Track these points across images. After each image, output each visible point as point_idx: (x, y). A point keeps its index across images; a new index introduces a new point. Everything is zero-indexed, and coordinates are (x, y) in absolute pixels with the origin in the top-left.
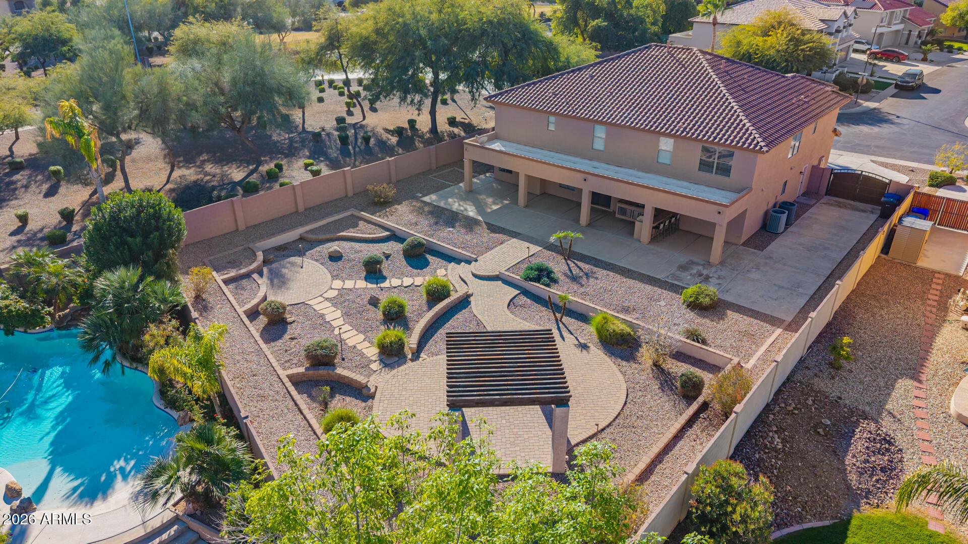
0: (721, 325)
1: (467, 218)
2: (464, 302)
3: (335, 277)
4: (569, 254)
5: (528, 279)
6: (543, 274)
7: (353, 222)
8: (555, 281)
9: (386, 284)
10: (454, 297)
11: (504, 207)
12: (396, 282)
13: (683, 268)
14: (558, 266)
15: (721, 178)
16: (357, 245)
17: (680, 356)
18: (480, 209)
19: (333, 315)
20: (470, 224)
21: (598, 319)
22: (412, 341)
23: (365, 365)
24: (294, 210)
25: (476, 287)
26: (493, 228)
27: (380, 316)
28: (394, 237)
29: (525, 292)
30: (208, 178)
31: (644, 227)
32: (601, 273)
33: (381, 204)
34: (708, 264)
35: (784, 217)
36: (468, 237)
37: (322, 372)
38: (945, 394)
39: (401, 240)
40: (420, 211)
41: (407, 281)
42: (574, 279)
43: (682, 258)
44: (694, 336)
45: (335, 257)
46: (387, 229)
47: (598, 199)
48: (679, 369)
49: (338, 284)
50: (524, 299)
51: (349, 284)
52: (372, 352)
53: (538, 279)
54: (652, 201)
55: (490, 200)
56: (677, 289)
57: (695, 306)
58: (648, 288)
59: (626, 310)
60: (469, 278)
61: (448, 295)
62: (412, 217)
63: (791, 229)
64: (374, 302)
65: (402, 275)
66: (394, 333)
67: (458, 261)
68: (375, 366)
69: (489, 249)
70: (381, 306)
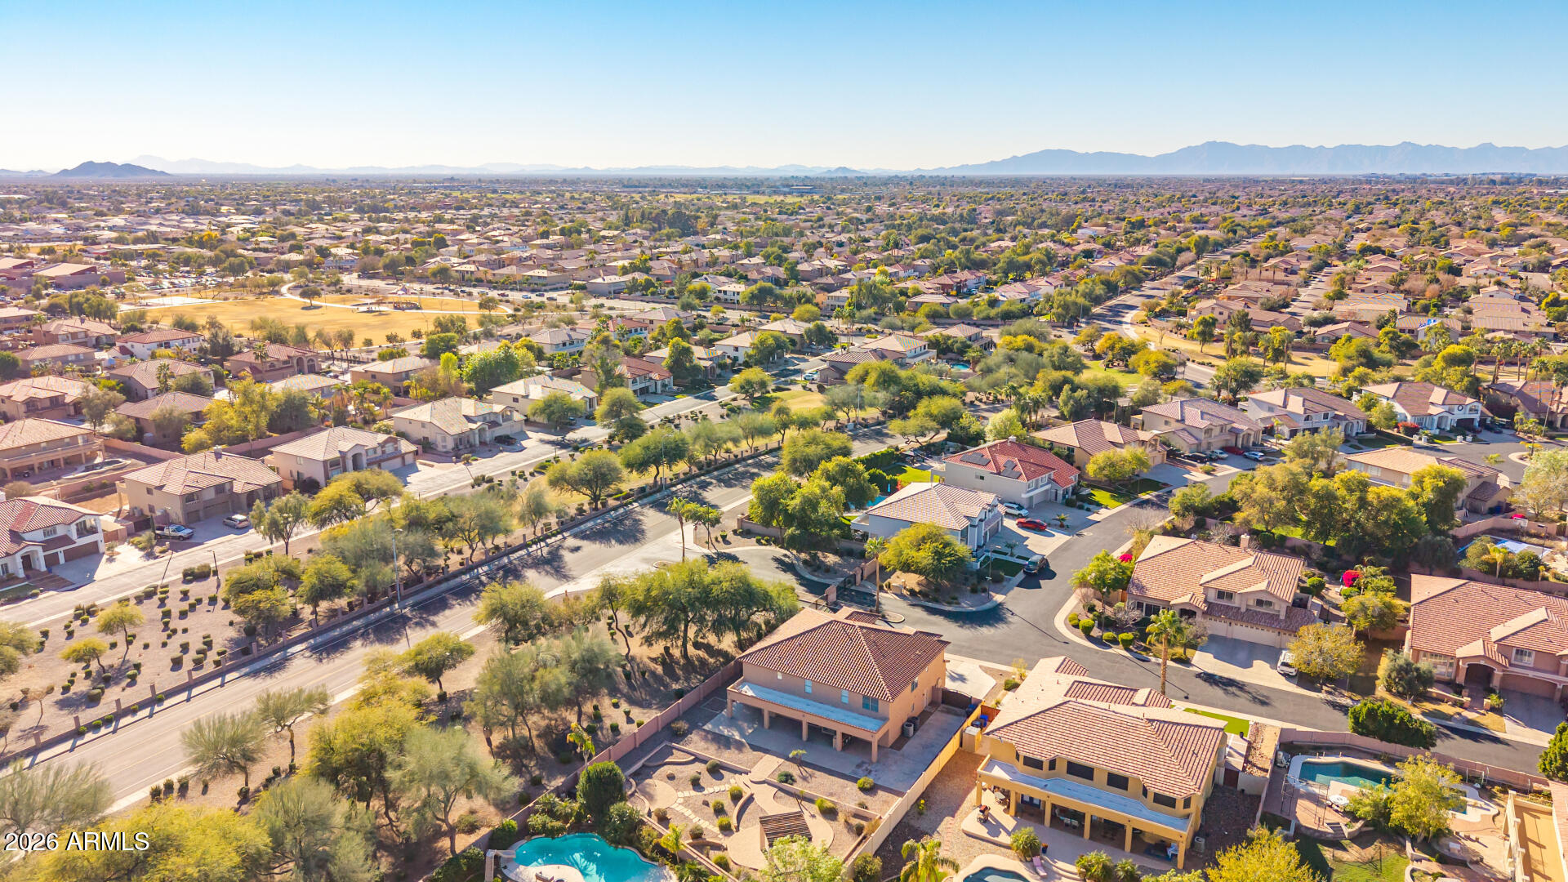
0: (876, 798)
1: (736, 741)
2: (751, 799)
3: (677, 790)
4: (799, 762)
5: (782, 782)
6: (788, 778)
7: (669, 751)
8: (794, 781)
9: (705, 792)
10: (745, 797)
11: (755, 730)
12: (711, 790)
13: (859, 766)
14: (794, 770)
15: (873, 713)
16: (679, 767)
17: (856, 816)
18: (742, 734)
19: (688, 812)
20: (739, 746)
21: (819, 801)
22: (734, 822)
23: (716, 837)
24: (632, 747)
25: (755, 789)
26: (754, 748)
27: (712, 810)
28: (697, 759)
29: (781, 789)
30: (553, 722)
31: (838, 742)
32: (818, 773)
33: (679, 736)
34: (871, 763)
35: (912, 728)
36: (741, 756)
37: (700, 841)
38: (962, 820)
39: (704, 761)
40: (705, 739)
41: (717, 789)
42: (805, 779)
43: (857, 760)
44: (862, 805)
45: (671, 777)
46: (692, 754)
47: (813, 728)
48: (855, 822)
49: (680, 794)
50: (780, 794)
51: (687, 794)
52: (717, 830)
53: (786, 782)
54: (840, 729)
55: (745, 725)
56: (855, 780)
57: (863, 790)
58: (842, 781)
59: (831, 795)
60: (749, 784)
61: (741, 797)
62: (702, 744)
63: (918, 733)
64: (706, 803)
65: (712, 785)
66: (723, 820)
67: (741, 773)
68: (721, 836)
69: (755, 763)
70: (711, 805)
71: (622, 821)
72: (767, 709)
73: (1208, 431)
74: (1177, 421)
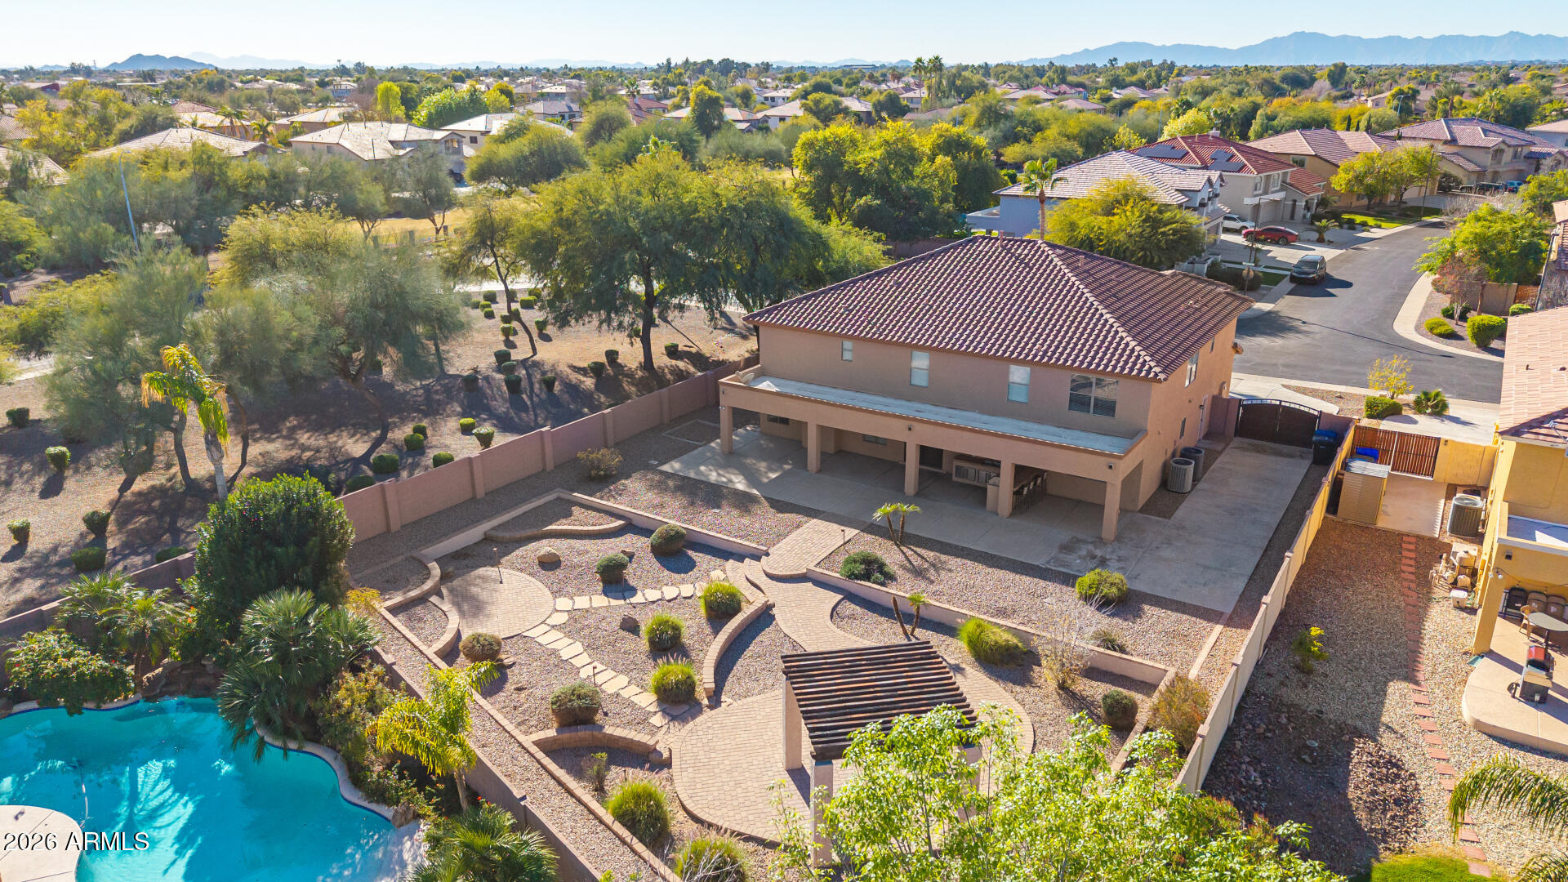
0: (1138, 626)
1: (736, 492)
2: (764, 617)
3: (557, 594)
4: (902, 539)
5: (852, 576)
6: (871, 568)
7: (564, 509)
8: (890, 577)
9: (638, 598)
10: (747, 611)
11: (785, 474)
12: (653, 595)
13: (1067, 548)
14: (890, 555)
15: (1103, 420)
16: (578, 544)
17: (1094, 673)
18: (752, 478)
19: (570, 649)
20: (744, 502)
21: (970, 626)
22: (705, 678)
23: (643, 721)
24: (469, 496)
25: (776, 593)
26: (780, 506)
27: (644, 644)
28: (631, 526)
29: (850, 597)
30: (308, 454)
31: (1003, 490)
32: (953, 562)
33: (600, 479)
34: (1100, 541)
35: (1191, 468)
36: (746, 521)
37: (583, 733)
38: (1453, 695)
39: (647, 532)
40: (660, 487)
41: (670, 592)
42: (918, 573)
43: (1063, 535)
44: (1109, 643)
45: (550, 564)
46: (619, 516)
47: (930, 456)
48: (1097, 690)
49: (564, 603)
50: (850, 608)
51: (582, 602)
52: (647, 700)
53: (867, 576)
54: (1010, 457)
55: (763, 466)
56: (1068, 580)
57: (1105, 604)
58: (1026, 580)
59: (1002, 612)
60: (763, 581)
61: (737, 610)
62: (652, 497)
63: (1201, 485)
64: (630, 626)
65: (657, 584)
66: (675, 669)
67: (740, 558)
68: (657, 720)
69: (780, 537)
70: (644, 629)
71: (283, 657)
72: (814, 418)
73: (1498, 152)
74: (1446, 142)
